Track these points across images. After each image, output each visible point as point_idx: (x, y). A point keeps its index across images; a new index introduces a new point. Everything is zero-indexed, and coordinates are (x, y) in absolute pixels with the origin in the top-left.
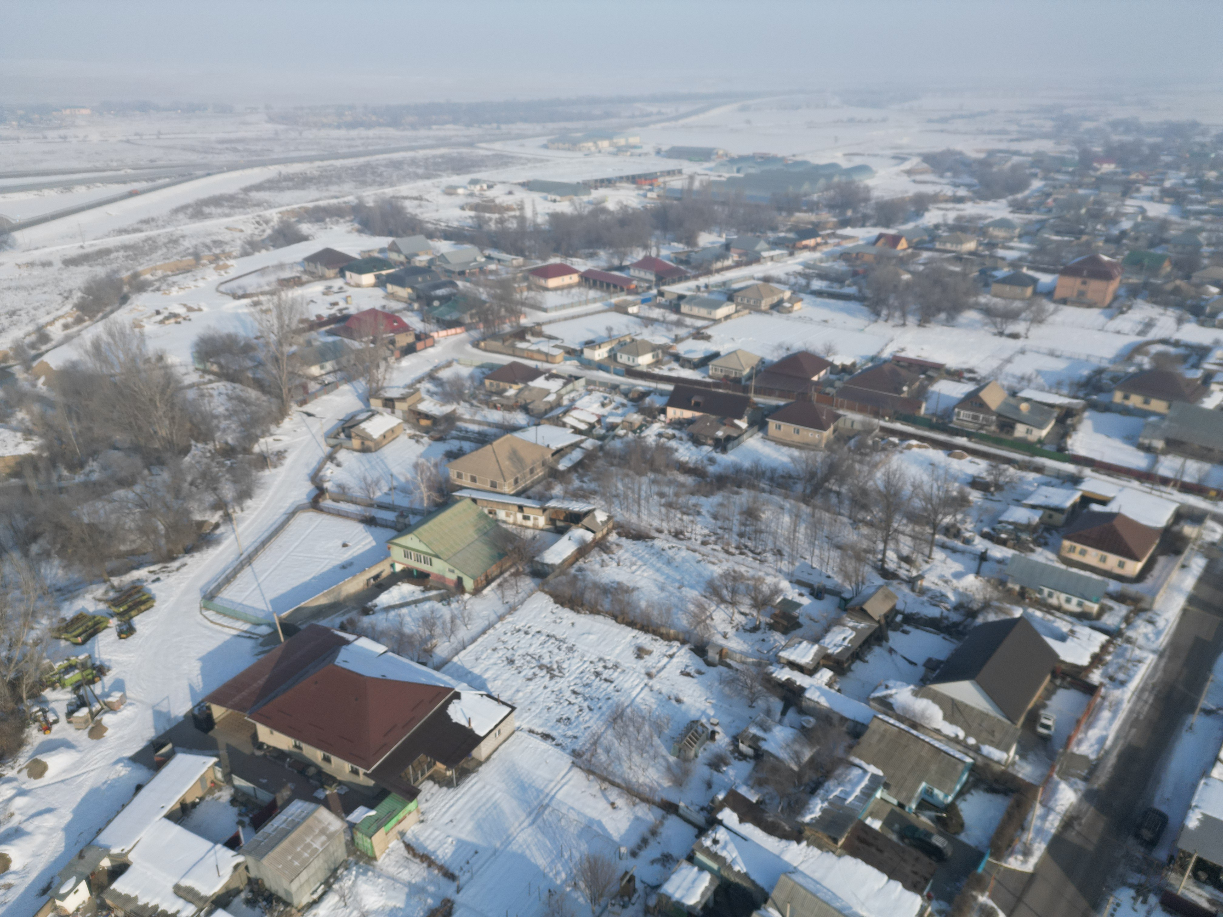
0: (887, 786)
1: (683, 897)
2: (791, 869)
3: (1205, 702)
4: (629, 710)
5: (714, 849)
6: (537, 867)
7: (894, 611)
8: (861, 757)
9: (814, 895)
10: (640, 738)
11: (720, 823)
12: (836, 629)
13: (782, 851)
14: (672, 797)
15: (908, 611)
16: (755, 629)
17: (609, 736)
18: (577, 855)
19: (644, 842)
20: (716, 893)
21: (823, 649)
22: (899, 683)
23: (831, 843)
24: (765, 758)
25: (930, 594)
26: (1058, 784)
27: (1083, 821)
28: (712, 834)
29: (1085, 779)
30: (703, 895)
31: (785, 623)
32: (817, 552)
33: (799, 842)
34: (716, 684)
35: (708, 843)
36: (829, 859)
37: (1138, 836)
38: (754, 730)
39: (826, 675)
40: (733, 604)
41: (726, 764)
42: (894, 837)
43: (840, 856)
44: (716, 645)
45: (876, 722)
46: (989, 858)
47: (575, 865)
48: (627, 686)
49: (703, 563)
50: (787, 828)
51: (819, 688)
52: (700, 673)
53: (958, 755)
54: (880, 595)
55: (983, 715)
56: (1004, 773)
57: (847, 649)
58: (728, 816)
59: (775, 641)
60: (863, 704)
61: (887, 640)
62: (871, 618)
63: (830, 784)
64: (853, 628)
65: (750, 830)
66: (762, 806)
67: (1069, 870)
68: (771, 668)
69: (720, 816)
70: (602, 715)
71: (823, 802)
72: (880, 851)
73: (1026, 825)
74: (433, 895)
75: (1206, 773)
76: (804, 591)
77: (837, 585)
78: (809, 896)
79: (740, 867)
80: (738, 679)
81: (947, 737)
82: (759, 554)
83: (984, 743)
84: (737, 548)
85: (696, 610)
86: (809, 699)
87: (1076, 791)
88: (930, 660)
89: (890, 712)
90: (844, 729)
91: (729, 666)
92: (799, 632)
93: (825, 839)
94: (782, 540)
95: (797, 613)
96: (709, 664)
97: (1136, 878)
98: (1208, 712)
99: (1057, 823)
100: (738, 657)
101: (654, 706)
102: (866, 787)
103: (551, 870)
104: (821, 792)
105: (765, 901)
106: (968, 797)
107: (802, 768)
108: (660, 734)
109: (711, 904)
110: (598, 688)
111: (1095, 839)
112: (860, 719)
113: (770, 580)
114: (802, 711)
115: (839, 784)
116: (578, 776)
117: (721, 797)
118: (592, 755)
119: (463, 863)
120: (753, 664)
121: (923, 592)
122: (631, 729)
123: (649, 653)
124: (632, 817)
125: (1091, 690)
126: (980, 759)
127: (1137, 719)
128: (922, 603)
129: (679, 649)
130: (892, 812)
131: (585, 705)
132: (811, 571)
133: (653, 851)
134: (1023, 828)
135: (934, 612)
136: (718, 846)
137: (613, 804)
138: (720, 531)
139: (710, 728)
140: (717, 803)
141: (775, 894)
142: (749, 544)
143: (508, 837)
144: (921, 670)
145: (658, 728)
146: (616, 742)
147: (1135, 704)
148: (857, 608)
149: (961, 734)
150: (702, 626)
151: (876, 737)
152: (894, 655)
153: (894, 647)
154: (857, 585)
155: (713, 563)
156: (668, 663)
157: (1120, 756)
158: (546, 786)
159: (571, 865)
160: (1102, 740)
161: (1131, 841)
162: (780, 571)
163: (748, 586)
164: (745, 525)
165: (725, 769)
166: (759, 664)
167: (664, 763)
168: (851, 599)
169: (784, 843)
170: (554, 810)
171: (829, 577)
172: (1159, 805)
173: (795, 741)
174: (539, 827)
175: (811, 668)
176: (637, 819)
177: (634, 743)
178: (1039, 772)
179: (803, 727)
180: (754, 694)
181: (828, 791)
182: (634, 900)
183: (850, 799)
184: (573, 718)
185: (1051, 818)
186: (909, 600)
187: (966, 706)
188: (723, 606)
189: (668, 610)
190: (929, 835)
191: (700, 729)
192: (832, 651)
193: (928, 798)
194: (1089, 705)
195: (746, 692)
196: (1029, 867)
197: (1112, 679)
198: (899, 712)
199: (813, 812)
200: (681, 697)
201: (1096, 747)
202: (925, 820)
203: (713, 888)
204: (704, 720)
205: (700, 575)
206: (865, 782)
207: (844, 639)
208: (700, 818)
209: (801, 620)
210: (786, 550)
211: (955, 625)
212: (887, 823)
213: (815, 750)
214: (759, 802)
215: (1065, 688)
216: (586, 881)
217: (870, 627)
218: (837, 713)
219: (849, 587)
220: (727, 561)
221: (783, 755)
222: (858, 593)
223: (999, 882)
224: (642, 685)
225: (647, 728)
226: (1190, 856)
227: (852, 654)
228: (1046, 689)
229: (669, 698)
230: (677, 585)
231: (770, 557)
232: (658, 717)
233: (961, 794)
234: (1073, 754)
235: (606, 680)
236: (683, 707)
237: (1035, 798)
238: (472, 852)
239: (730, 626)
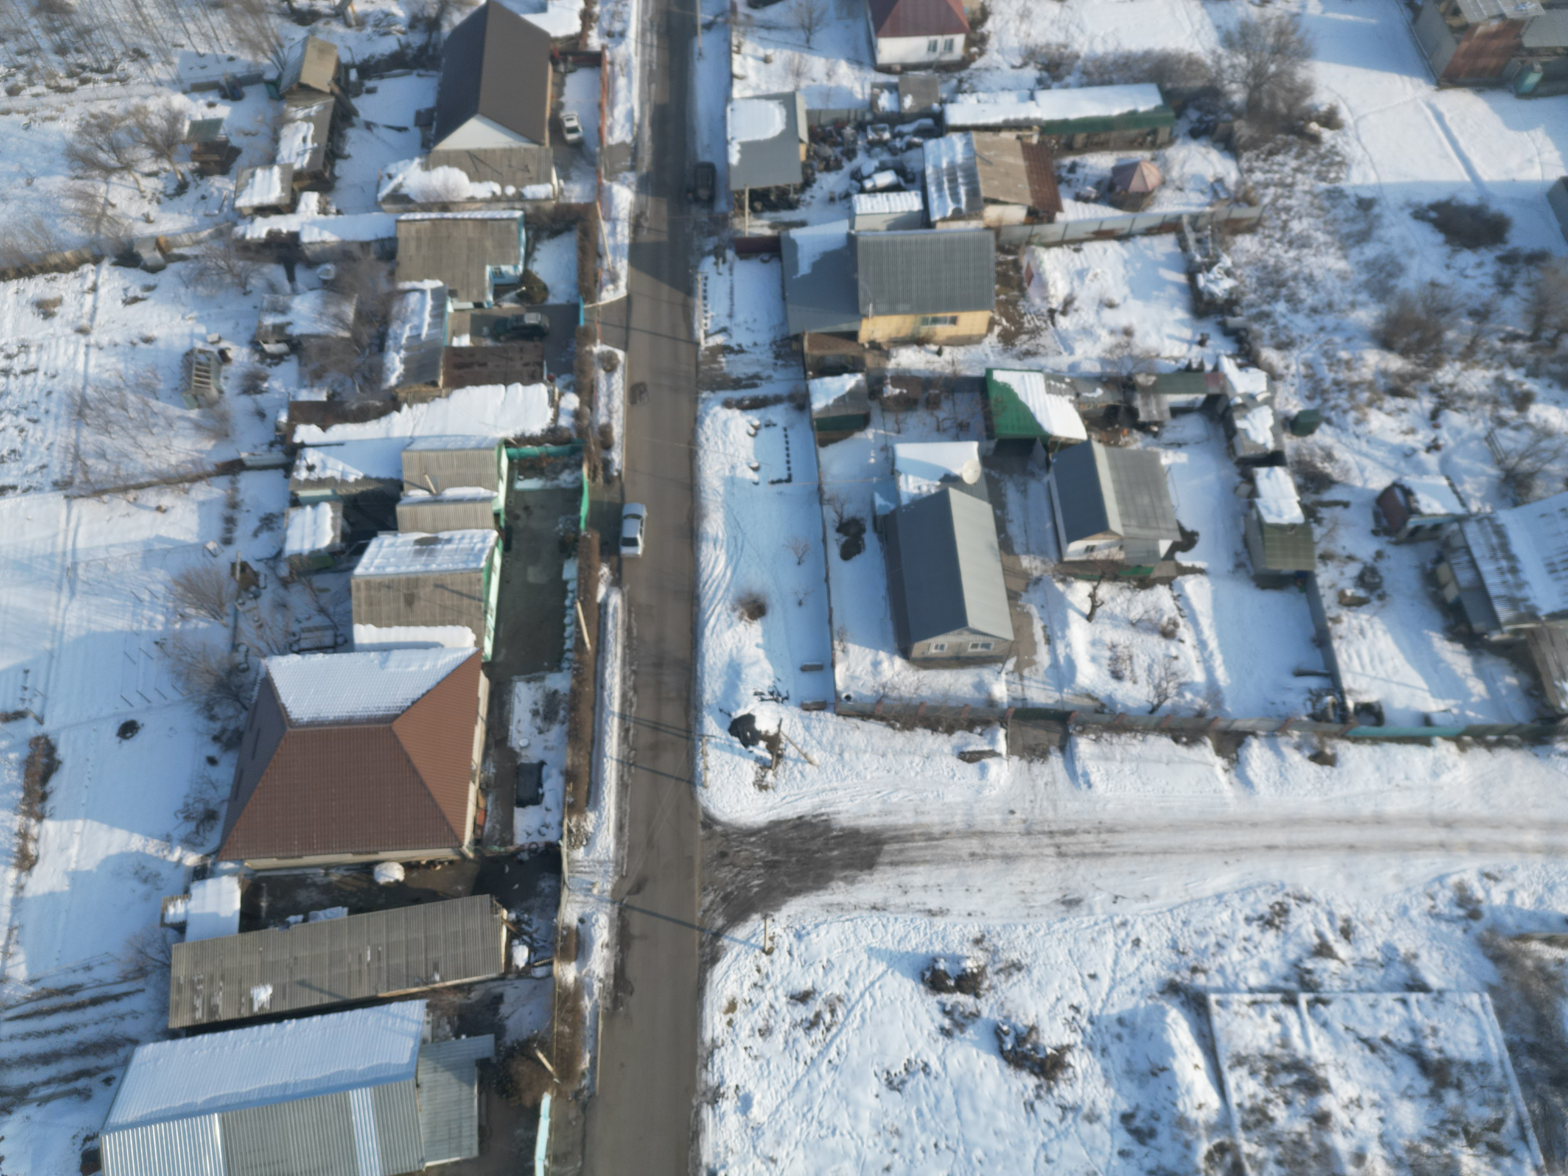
0: (453, 294)
1: (314, 544)
2: (408, 441)
3: (703, 16)
4: (90, 391)
5: (314, 476)
6: (121, 632)
7: (342, 69)
8: (409, 278)
9: (445, 450)
10: (133, 414)
11: (303, 445)
12: (286, 132)
13: (388, 430)
14: (227, 454)
15: (358, 59)
16: (182, 188)
17: (89, 438)
18: (159, 589)
19: (230, 522)
20: (346, 516)
21: (286, 168)
22: (401, 164)
23: (431, 389)
24: (305, 345)
25: (371, 21)
26: (610, 188)
27: (648, 214)
28: (301, 463)
29: (632, 168)
30: (334, 527)
31: (216, 158)
32: (191, 27)
33: (398, 409)
34: (182, 290)
35: (302, 475)
36: (439, 405)
37: (697, 200)
38: (270, 320)
39: (310, 200)
40: (127, 167)
41: (265, 379)
42: (488, 343)
43: (448, 396)
44: (145, 240)
45: (402, 226)
46: (584, 306)
47: (165, 598)
48: (61, 362)
49: (35, 126)
50: (378, 404)
51: (314, 223)
52: (149, 288)
53: (505, 215)
54: (312, 54)
55: (508, 153)
56: (558, 207)
57: (315, 152)
58: (306, 433)
59: (220, 190)
60: (375, 214)
61: (355, 113)
62: (319, 93)
63: (394, 328)
64: (307, 119)
65: (340, 432)
66: (337, 399)
67: (655, 272)
68: (239, 230)
69: (297, 439)
70: (57, 418)
71: (398, 352)
72: (484, 365)
73: (601, 250)
74: (10, 749)
75: (728, 98)
76: (212, 97)
77: (249, 66)
78: (441, 454)
79: (354, 475)
80: (207, 268)
81: (485, 201)
82: (111, 70)
83: (523, 186)
84: (71, 75)
85: (81, 205)
86: (311, 243)
87: (629, 186)
88: (419, 115)
89: (410, 206)
90: (372, 256)
91: (182, 258)
92: (242, 160)
93: (424, 389)
94: (128, 30)
95: (222, 134)
96: (154, 269)
97: (710, 244)
98: (708, 26)
99: (626, 231)
100: (185, 239)
101: (121, 366)
102: (434, 308)
103: (141, 623)
104: (390, 343)
105: (401, 488)
106: (537, 255)
107: (353, 329)
108: (156, 395)
109: (349, 530)
110: (22, 389)
111: (664, 227)
112: (383, 234)
113: (154, 105)
114: (312, 263)
115: (404, 323)
116: (86, 508)
117: (283, 418)
118: (86, 473)
119: (19, 694)
120: (212, 237)
121: (361, 22)
122: (112, 411)
123: (59, 302)
124: (194, 507)
125: (595, 60)
126: (528, 206)
127: (651, 70)
128: (369, 39)
129: (97, 273)
130: (474, 318)
131: (22, 420)
132: (203, 62)
133: (247, 524)
134: (600, 256)
135: (388, 46)
136: (317, 470)
137: (159, 509)
138: (23, 60)
139: (214, 349)
140: (284, 428)
141: (406, 476)
142: (84, 60)
143: (54, 629)
144: (416, 133)
145: (147, 389)
146: (105, 439)
147: (643, 54)
148: (294, 87)
149: (497, 188)
150: (105, 223)
151: (413, 244)
152: (375, 130)
153: (369, 119)
154: (275, 53)
155: (52, 119)
156: (95, 300)
157: (653, 124)
158: (54, 545)
159: (161, 602)
160: (630, 113)
161: (694, 209)
162: (159, 83)
163: (129, 131)
164: (56, 30)
165: (266, 385)
166: (220, 234)
167: (187, 425)
168: (280, 77)
169: (384, 421)
170: (88, 564)
171: (231, 59)
172: (704, 157)
173: (325, 304)
174: (85, 593)
175: (287, 201)
176: (202, 504)
177: (130, 425)
178: (588, 187)
179: (325, 282)
180: (238, 276)
181: (397, 338)
182: (262, 583)
183: (425, 331)
184: (19, 447)
185: (619, 229)
186: (352, 43)
187: (486, 151)
188: (114, 179)
189: (39, 226)
190: (520, 318)
191: (202, 358)
192: (301, 163)
193: (500, 281)
194: (602, 79)
195: (228, 279)
196: (622, 292)
197: (610, 34)
198: (420, 200)
199: (394, 370)
200: (148, 333)
201: (628, 126)
202: (508, 305)
203: (340, 514)
204: (199, 345)
205: (45, 148)
206: (429, 303)
207: (304, 140)
208: (277, 456)
209: (235, 141)
210: (146, 44)
211: (423, 49)
212: (475, 333)
213: (355, 301)
214: (331, 397)
215: (571, 72)
216: (192, 605)
217: (326, 106)
218: (353, 242)
219: (267, 62)
220: (70, 104)
221: (322, 328)
222: (282, 64)
223: (603, 323)
224: (82, 350)
225: (131, 398)
226: (743, 192)
227: (327, 156)
228: (554, 84)
229: (133, 344)
230: (22, 181)
231: (128, 67)
232: (137, 375)
233: (528, 256)
234: (611, 147)
235: (25, 373)
236: (161, 344)
237: (597, 217)
238: (21, 675)
239: (145, 202)
